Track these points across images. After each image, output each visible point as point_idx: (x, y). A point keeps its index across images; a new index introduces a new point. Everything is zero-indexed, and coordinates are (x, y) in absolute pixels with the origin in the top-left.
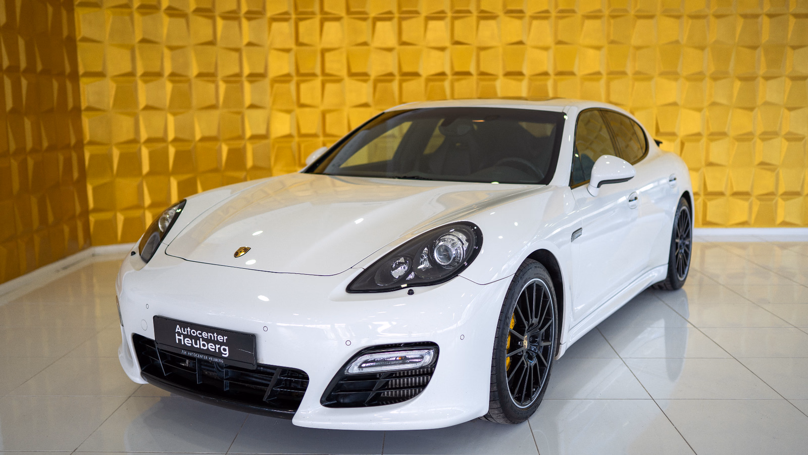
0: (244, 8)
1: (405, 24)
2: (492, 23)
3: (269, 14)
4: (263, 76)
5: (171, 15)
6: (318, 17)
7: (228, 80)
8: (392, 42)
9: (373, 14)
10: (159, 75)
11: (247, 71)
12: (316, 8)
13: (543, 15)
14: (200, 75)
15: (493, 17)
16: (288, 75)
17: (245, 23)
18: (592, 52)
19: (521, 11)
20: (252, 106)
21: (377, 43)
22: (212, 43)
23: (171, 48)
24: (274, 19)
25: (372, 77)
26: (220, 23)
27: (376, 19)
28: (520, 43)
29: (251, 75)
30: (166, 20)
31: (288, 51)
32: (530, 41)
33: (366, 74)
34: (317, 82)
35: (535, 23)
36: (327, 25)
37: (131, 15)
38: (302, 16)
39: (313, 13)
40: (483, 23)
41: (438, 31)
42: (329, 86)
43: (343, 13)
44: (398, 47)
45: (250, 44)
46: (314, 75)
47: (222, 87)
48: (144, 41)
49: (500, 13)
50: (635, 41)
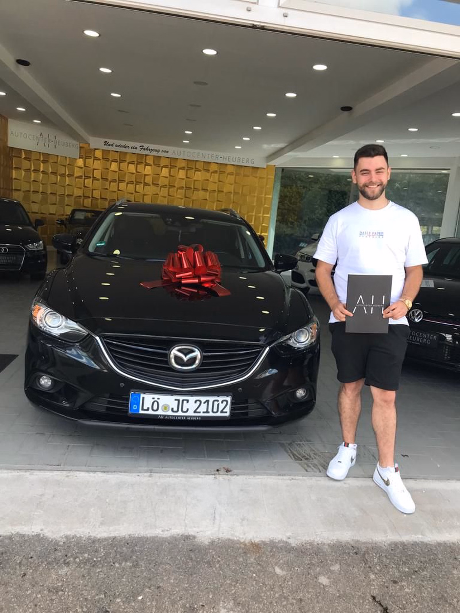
0: (67, 173)
1: (120, 184)
2: (149, 187)
3: (75, 176)
4: (72, 196)
5: (43, 174)
6: (92, 179)
7: (60, 195)
8: (115, 189)
9: (109, 180)
10: (38, 192)
11: (66, 194)
12: (92, 176)
13: (165, 186)
14: (51, 193)
15: (149, 185)
16: (80, 196)
17: (67, 178)
18: (180, 200)
19: (158, 184)
20: (67, 205)
21: (111, 189)
22: (55, 184)
23: (43, 184)
24: (76, 178)
25: (108, 200)
26: (59, 177)
27: (110, 182)
28: (157, 194)
29: (68, 195)
30: (41, 175)
31: (81, 188)
32: (161, 194)
33: (106, 199)
34: (90, 200)
35: (162, 189)
36: (94, 181)
37: (30, 172)
38: (87, 177)
39: (90, 177)
40: (145, 187)
41: (131, 187)
42: (93, 201)
43: (100, 178)
44: (117, 191)
45: (68, 185)
46: (89, 197)
47: (58, 197)
48: (34, 181)
49: (151, 184)
50: (194, 198)
